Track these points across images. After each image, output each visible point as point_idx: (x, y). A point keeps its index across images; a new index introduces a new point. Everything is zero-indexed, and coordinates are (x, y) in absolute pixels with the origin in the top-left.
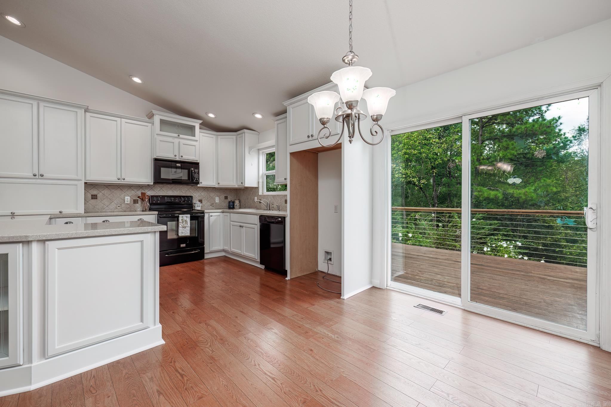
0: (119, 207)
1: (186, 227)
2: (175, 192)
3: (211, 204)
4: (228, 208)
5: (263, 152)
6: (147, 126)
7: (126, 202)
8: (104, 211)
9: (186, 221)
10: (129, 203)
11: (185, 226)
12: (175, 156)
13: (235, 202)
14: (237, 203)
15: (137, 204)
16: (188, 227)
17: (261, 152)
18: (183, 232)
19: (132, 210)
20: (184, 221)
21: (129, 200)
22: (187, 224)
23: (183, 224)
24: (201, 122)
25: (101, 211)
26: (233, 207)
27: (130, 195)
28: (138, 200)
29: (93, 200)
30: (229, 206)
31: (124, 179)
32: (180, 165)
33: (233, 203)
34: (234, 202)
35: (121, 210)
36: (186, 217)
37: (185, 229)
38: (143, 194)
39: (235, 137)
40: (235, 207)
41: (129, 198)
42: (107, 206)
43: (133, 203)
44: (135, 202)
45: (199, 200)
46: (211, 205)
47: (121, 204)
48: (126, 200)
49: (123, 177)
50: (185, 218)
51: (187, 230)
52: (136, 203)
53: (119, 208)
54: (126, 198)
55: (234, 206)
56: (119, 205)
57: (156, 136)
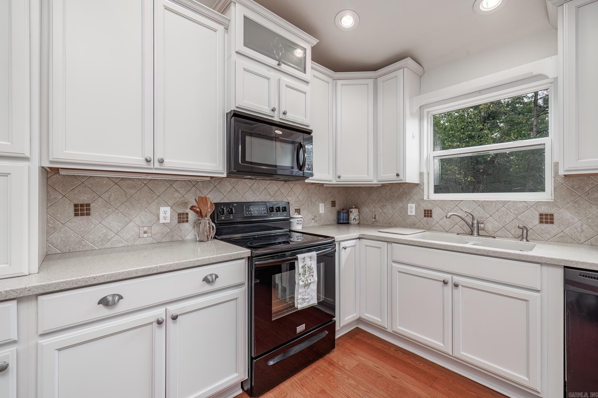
0: (145, 232)
1: (310, 283)
2: (258, 194)
3: (313, 217)
4: (336, 223)
5: (428, 112)
6: (215, 31)
7: (162, 221)
8: (108, 245)
9: (310, 268)
10: (169, 222)
11: (309, 281)
12: (273, 110)
13: (351, 212)
14: (354, 214)
15: (186, 224)
16: (313, 282)
17: (426, 111)
18: (306, 297)
19: (176, 238)
20: (307, 269)
21: (168, 215)
22: (313, 276)
23: (306, 276)
24: (315, 41)
25: (100, 247)
26: (347, 222)
27: (171, 203)
28: (187, 214)
29: (80, 218)
30: (338, 219)
31: (161, 161)
32: (281, 133)
33: (347, 215)
34: (348, 213)
35: (150, 240)
36: (311, 258)
37: (309, 289)
38: (202, 200)
39: (371, 82)
40: (352, 221)
41: (168, 209)
42: (116, 234)
43: (176, 221)
44: (182, 218)
45: (296, 210)
46: (313, 219)
47: (151, 227)
48: (162, 215)
49: (158, 156)
50: (308, 262)
51: (312, 290)
52: (183, 222)
53: (146, 235)
54: (162, 209)
55: (348, 219)
56: (145, 229)
57: (235, 56)
